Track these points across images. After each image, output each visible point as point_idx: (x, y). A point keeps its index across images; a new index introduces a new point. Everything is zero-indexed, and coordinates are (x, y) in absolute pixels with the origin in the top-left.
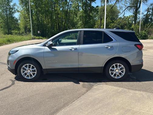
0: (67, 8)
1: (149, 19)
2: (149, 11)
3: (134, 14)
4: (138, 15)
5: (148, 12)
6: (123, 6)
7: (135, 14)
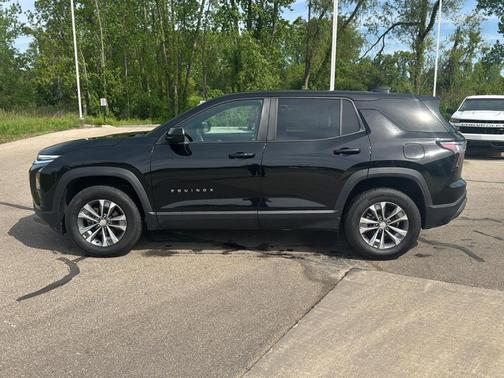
0: (195, 22)
1: (460, 64)
2: (462, 40)
3: (413, 47)
4: (426, 51)
5: (456, 45)
6: (378, 21)
7: (417, 48)
